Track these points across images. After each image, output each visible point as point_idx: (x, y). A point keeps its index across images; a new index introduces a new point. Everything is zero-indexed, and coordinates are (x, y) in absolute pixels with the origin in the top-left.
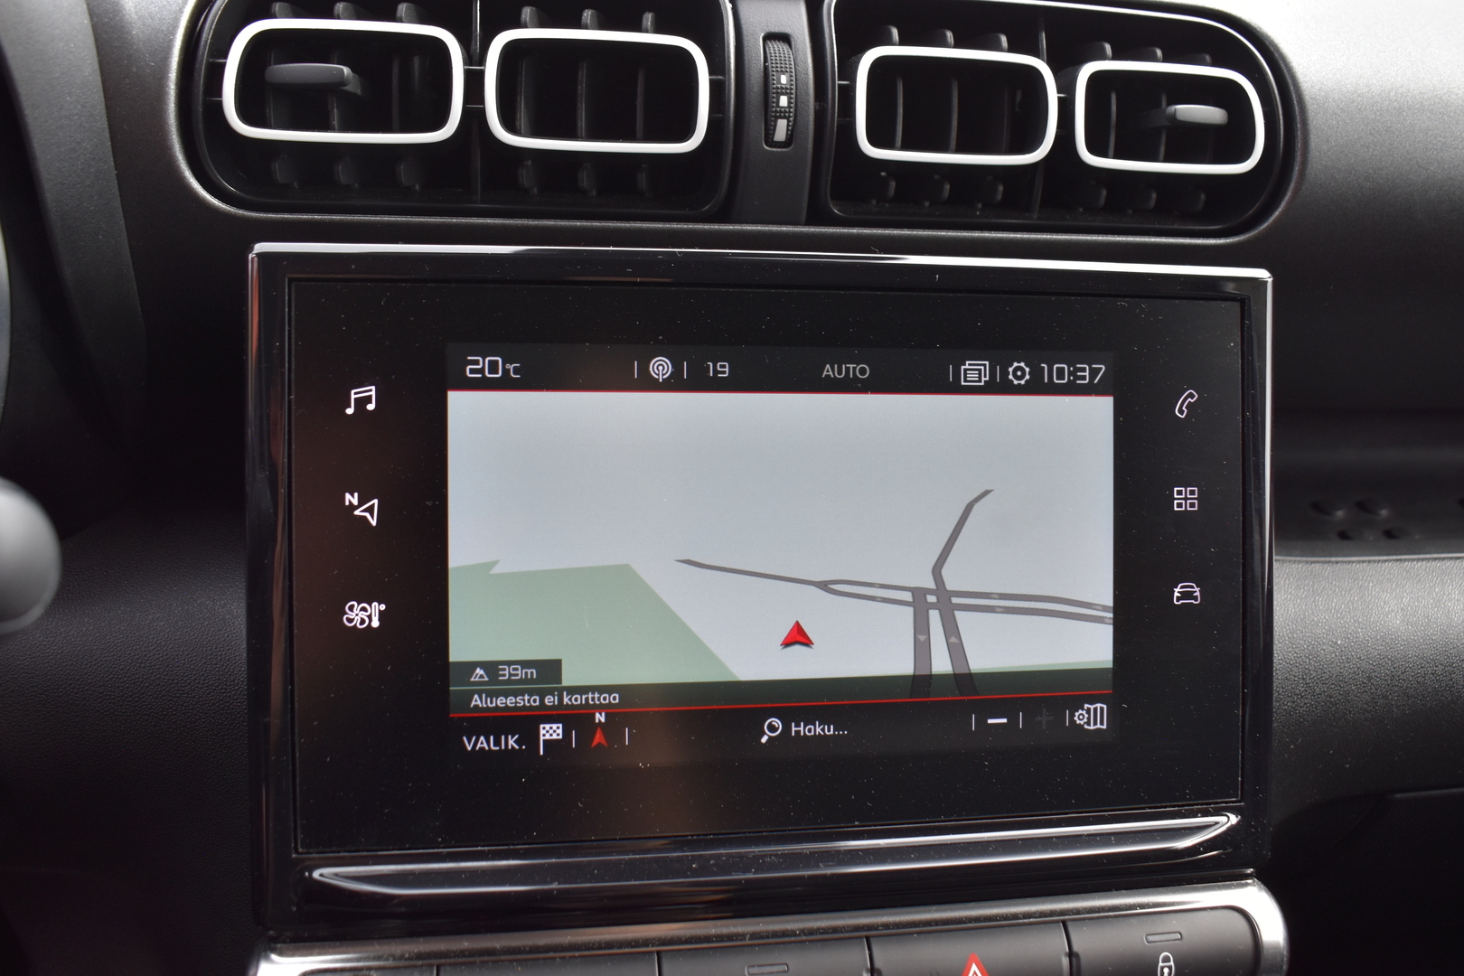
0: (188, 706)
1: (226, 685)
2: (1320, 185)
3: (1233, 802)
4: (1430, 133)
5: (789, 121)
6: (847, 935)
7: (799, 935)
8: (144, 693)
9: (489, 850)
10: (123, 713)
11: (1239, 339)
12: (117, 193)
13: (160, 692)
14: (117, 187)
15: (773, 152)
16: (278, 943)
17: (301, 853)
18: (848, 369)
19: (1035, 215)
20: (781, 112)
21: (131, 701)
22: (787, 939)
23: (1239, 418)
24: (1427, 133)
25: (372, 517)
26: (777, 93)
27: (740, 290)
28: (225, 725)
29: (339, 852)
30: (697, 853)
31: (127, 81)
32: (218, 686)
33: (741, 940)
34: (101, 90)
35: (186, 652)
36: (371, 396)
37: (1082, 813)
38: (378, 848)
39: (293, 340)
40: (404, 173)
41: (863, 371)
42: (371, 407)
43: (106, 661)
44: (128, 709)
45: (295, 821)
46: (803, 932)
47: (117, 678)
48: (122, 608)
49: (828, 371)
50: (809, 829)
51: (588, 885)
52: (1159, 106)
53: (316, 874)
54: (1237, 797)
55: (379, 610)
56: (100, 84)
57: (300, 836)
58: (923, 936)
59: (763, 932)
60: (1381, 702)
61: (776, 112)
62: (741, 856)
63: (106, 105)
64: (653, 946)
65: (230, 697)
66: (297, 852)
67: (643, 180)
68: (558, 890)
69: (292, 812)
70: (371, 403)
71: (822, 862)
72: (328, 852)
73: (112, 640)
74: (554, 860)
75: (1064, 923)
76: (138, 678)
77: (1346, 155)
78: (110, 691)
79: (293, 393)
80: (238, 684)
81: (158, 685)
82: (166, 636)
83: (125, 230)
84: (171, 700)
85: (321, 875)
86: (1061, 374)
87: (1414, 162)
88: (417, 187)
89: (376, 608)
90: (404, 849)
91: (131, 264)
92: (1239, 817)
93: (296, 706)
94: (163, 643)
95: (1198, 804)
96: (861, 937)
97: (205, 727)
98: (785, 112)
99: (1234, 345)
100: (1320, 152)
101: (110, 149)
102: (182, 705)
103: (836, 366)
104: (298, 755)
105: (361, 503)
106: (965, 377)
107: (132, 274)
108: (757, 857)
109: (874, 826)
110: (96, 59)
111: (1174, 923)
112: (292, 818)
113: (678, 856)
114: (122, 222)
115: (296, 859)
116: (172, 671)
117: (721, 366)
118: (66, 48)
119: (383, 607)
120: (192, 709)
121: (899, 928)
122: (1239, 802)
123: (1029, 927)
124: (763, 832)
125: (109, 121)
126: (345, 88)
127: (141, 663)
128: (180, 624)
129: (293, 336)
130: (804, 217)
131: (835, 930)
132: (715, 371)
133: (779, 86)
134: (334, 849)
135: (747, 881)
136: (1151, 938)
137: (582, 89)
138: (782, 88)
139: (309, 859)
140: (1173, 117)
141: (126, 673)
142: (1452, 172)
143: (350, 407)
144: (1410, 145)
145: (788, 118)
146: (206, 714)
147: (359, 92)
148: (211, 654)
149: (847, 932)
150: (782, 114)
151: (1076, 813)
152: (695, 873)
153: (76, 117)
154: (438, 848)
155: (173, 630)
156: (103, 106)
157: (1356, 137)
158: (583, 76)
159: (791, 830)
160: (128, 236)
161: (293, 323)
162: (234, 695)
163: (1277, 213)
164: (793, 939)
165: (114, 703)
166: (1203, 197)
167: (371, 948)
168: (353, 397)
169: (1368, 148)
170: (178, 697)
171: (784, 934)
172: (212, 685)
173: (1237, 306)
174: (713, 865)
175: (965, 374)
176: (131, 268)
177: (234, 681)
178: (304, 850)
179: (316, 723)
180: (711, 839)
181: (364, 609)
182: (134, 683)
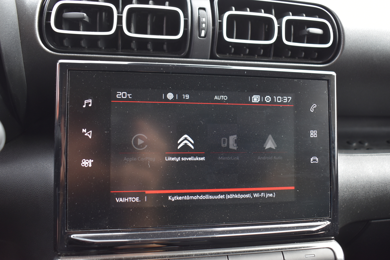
0: (36, 192)
1: (47, 186)
2: (348, 50)
3: (328, 218)
4: (377, 37)
5: (205, 31)
6: (221, 255)
7: (208, 255)
8: (23, 188)
9: (121, 230)
10: (18, 194)
11: (327, 91)
12: (21, 47)
13: (28, 188)
14: (21, 45)
15: (201, 39)
16: (61, 256)
17: (68, 230)
18: (221, 97)
19: (271, 58)
20: (203, 28)
21: (20, 190)
22: (205, 256)
23: (328, 112)
24: (376, 37)
25: (90, 135)
26: (202, 23)
27: (192, 75)
28: (46, 198)
29: (79, 230)
30: (180, 231)
31: (25, 16)
32: (44, 186)
33: (192, 256)
34: (17, 18)
35: (36, 177)
36: (90, 102)
37: (287, 221)
38: (90, 229)
39: (69, 87)
40: (100, 44)
41: (225, 98)
42: (90, 105)
43: (13, 179)
44: (19, 193)
45: (67, 221)
46: (209, 254)
47: (16, 184)
48: (18, 165)
49: (216, 98)
50: (211, 225)
51: (149, 239)
52: (304, 29)
53: (72, 236)
54: (329, 217)
55: (91, 162)
56: (17, 17)
57: (68, 226)
58: (243, 255)
59: (198, 254)
60: (367, 194)
61: (202, 28)
62: (192, 232)
63: (19, 22)
64: (167, 258)
65: (48, 189)
66: (67, 230)
67: (165, 47)
68: (141, 241)
69: (66, 219)
70: (90, 104)
71: (215, 233)
72: (76, 230)
73: (15, 173)
74: (139, 233)
75: (282, 252)
76: (22, 184)
77: (355, 43)
78: (14, 188)
79: (69, 101)
80: (50, 186)
81: (28, 186)
82: (30, 172)
83: (22, 57)
84: (31, 190)
85: (73, 237)
86: (279, 99)
87: (373, 45)
88: (103, 48)
89: (91, 161)
90: (97, 230)
91: (24, 67)
92: (330, 222)
93: (68, 188)
94: (29, 174)
95: (318, 219)
96: (225, 256)
97: (41, 198)
98: (204, 28)
99: (326, 92)
100: (348, 41)
101: (19, 34)
102: (34, 192)
103: (218, 96)
104: (68, 202)
105: (87, 132)
106: (253, 100)
107: (24, 70)
108: (196, 232)
109: (229, 224)
110: (16, 10)
111: (313, 252)
112: (66, 220)
113: (174, 232)
114: (22, 55)
115: (67, 232)
116: (32, 182)
117: (187, 96)
118: (8, 6)
119: (92, 161)
120: (37, 193)
121: (236, 253)
122: (330, 218)
123: (272, 253)
124: (198, 225)
125: (19, 27)
126: (84, 19)
127: (23, 180)
128: (34, 169)
129: (69, 85)
130: (209, 57)
131: (218, 253)
132: (185, 97)
133: (203, 21)
134: (77, 229)
135: (194, 238)
136: (306, 256)
137: (149, 22)
138: (203, 22)
139: (70, 232)
140: (308, 32)
141: (19, 183)
142: (383, 48)
143: (84, 105)
144: (372, 40)
145: (205, 30)
146: (41, 194)
147: (88, 21)
148: (43, 178)
149: (222, 254)
150: (203, 29)
151: (285, 221)
152: (179, 236)
153: (10, 25)
154: (107, 229)
155: (32, 171)
156: (18, 23)
157: (357, 38)
158: (149, 18)
159: (206, 225)
160: (23, 59)
161: (69, 82)
162: (49, 189)
163: (337, 58)
164: (206, 256)
165: (15, 191)
166: (317, 54)
167: (87, 258)
168: (85, 102)
169: (361, 41)
170: (33, 189)
171: (204, 254)
172: (43, 186)
173: (326, 82)
174: (184, 234)
175: (253, 99)
176: (24, 68)
177: (49, 185)
178: (69, 230)
179: (73, 193)
180: (183, 227)
181: (87, 161)
182: (21, 185)
